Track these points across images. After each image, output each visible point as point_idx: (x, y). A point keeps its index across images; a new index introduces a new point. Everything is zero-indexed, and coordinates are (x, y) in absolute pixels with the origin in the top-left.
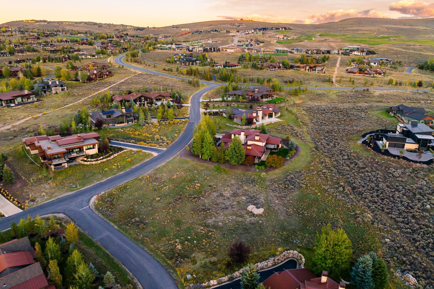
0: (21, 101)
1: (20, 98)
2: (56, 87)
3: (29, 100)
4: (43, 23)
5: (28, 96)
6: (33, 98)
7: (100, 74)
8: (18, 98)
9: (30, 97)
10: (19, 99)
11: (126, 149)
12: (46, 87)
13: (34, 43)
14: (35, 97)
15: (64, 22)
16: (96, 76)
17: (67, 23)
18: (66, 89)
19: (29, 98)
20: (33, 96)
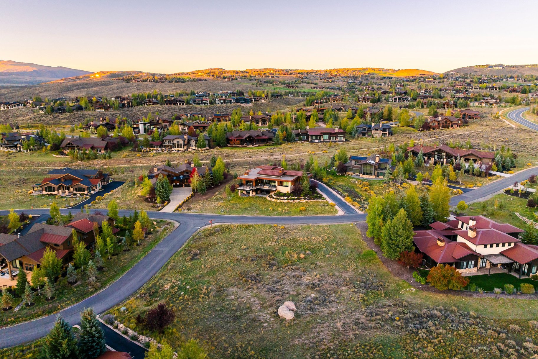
0: (328, 139)
1: (328, 135)
2: (377, 130)
3: (337, 140)
4: (497, 68)
5: (336, 135)
6: (341, 138)
7: (446, 122)
8: (326, 135)
9: (338, 136)
10: (326, 137)
11: (325, 199)
12: (367, 129)
13: (449, 89)
14: (344, 136)
15: (526, 65)
16: (439, 124)
17: (530, 67)
18: (387, 134)
19: (336, 137)
20: (342, 135)
